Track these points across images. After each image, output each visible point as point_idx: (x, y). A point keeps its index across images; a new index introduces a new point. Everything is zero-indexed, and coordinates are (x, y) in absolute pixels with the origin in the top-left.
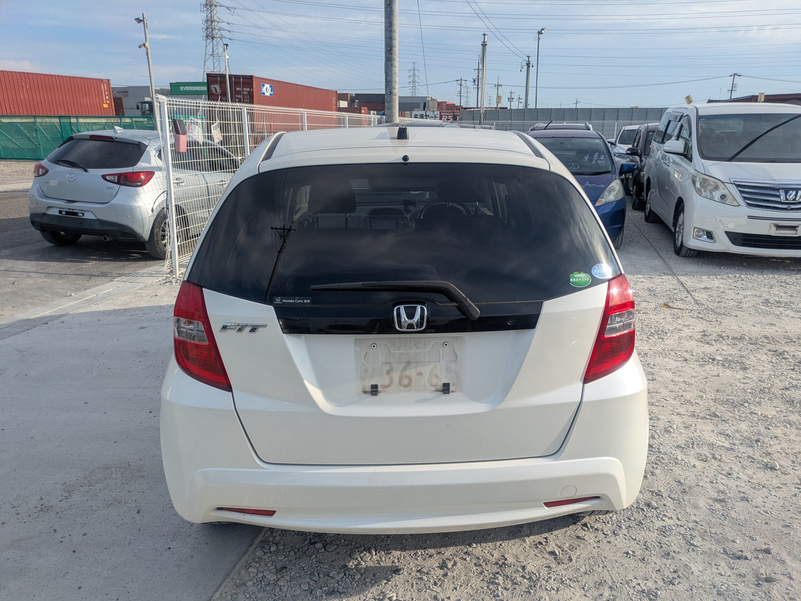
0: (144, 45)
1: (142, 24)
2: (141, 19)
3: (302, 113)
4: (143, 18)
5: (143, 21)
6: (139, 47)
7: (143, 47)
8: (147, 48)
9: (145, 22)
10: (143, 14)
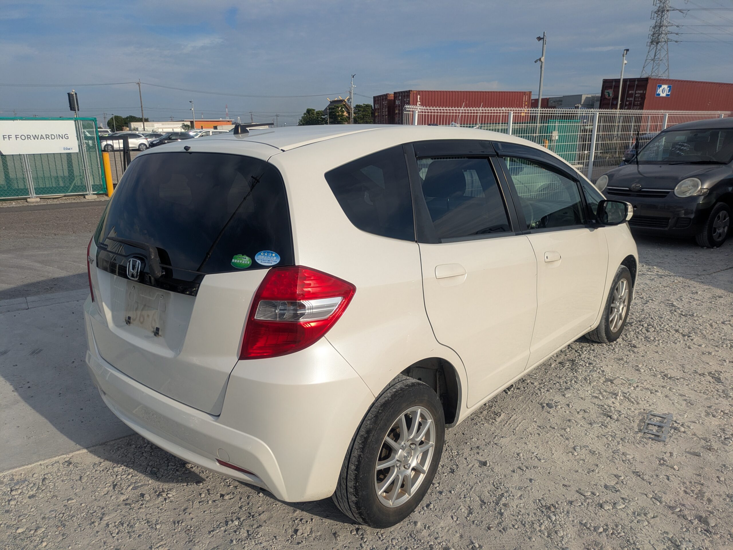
0: (540, 60)
1: (541, 41)
2: (542, 37)
3: (593, 114)
4: (544, 35)
5: (543, 38)
6: (535, 62)
7: (539, 61)
8: (542, 62)
9: (545, 40)
10: (544, 32)
